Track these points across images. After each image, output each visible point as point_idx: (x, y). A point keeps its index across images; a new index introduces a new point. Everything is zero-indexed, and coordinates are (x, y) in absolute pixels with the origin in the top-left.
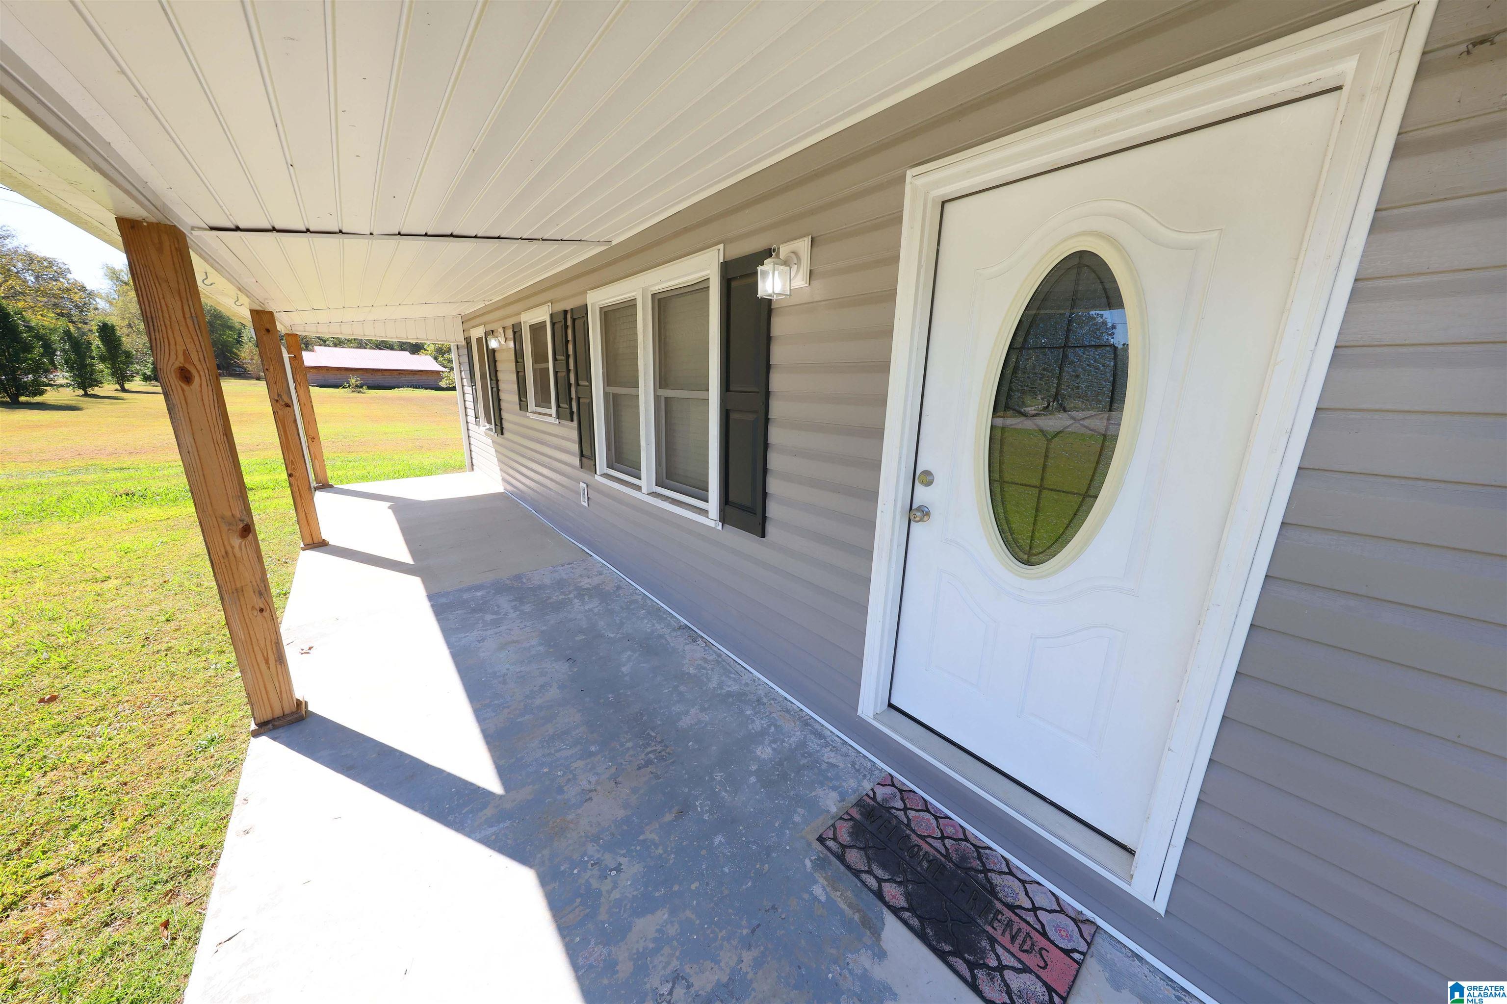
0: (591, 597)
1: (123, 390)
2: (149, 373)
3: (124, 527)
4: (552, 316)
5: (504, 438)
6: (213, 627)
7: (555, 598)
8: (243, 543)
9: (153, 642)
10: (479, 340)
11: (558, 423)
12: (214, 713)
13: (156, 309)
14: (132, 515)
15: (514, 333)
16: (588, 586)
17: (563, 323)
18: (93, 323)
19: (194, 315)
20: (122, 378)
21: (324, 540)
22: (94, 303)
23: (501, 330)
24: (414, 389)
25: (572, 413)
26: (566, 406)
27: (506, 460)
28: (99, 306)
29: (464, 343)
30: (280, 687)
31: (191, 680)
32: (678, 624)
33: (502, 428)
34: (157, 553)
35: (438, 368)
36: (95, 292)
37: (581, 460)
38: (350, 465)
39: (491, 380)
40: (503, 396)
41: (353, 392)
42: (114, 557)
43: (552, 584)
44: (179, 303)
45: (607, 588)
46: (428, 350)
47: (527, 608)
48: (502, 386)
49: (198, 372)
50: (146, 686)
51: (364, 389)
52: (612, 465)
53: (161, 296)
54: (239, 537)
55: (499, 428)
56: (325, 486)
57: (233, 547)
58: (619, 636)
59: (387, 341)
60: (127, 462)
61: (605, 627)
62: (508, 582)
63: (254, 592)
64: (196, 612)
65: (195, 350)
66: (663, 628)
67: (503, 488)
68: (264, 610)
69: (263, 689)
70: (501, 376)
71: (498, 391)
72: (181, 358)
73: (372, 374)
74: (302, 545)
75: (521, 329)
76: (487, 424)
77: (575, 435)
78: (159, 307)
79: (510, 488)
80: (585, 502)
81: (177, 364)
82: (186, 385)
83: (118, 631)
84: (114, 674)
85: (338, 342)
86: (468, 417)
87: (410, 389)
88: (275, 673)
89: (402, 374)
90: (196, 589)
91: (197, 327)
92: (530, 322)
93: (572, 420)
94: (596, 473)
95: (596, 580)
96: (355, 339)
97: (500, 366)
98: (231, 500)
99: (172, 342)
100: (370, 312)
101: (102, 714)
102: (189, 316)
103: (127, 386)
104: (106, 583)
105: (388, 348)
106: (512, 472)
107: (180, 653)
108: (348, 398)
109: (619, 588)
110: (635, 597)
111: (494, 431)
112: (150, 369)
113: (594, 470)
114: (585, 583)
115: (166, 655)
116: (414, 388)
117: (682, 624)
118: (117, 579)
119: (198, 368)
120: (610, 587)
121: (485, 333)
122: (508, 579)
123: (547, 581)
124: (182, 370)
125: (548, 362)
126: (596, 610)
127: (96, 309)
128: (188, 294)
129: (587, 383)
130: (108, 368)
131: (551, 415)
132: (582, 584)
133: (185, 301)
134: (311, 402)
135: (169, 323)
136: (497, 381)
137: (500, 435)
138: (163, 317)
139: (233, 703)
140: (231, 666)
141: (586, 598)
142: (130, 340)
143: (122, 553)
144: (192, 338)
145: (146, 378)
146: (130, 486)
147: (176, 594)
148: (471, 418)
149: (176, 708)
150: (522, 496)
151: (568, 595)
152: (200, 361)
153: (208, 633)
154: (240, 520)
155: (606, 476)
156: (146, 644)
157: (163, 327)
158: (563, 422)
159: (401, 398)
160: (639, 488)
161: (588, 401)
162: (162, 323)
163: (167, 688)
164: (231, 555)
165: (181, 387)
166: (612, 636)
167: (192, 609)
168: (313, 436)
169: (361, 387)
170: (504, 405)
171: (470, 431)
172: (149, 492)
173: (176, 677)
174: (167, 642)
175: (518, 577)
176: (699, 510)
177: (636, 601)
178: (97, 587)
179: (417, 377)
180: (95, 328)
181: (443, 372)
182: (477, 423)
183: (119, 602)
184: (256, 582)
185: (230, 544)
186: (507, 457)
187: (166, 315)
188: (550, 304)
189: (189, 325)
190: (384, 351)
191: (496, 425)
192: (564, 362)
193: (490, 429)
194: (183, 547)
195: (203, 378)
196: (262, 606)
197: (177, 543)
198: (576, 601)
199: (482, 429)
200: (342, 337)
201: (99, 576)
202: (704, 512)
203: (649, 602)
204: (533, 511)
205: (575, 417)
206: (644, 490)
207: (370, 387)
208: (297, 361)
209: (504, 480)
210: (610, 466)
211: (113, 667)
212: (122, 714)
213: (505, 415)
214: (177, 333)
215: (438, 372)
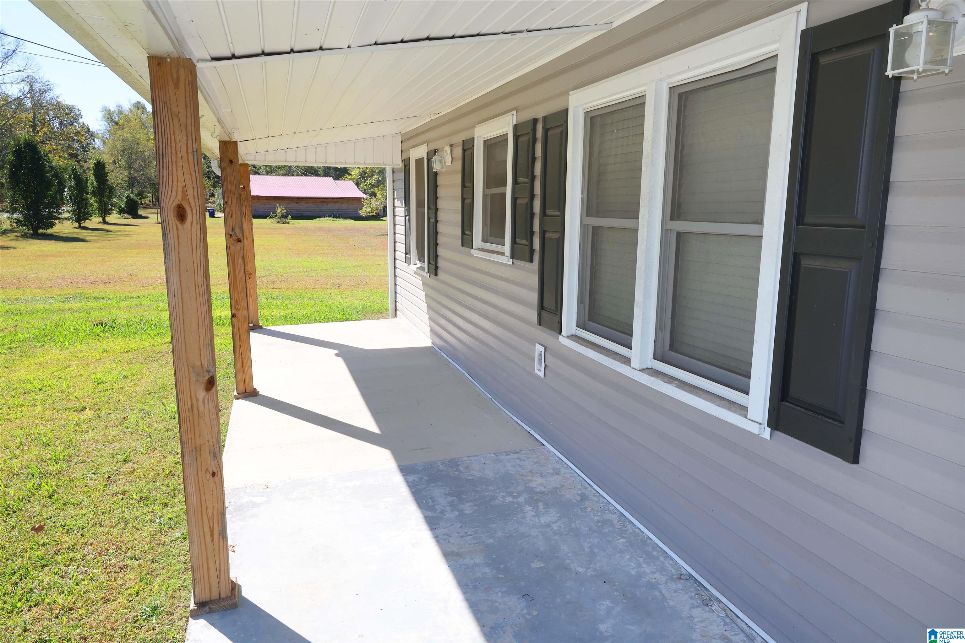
0: (547, 505)
1: (105, 222)
2: (123, 206)
3: (98, 357)
4: (516, 127)
5: (437, 280)
6: (159, 474)
7: (500, 499)
8: (207, 397)
9: (113, 483)
10: (419, 162)
11: (511, 263)
12: (157, 575)
13: (167, 146)
14: (102, 345)
15: (464, 151)
16: (543, 489)
17: (531, 136)
18: (91, 161)
19: (195, 150)
20: (105, 211)
21: (255, 390)
22: (93, 143)
23: (447, 149)
24: (334, 219)
25: (532, 251)
26: (525, 242)
27: (438, 307)
28: (96, 146)
29: (400, 165)
30: (220, 566)
31: (140, 532)
32: (677, 570)
33: (436, 268)
34: (120, 386)
35: (360, 195)
36: (95, 133)
37: (539, 315)
38: (274, 302)
39: (429, 208)
40: (441, 228)
41: (278, 222)
42: (89, 387)
43: (496, 478)
44: (185, 138)
45: (568, 496)
46: (351, 175)
47: (468, 508)
48: (441, 216)
49: (192, 210)
50: (106, 530)
51: (289, 220)
52: (584, 324)
53: (172, 132)
54: (204, 390)
55: (433, 267)
56: (257, 328)
57: (197, 400)
58: (590, 572)
59: (313, 167)
60: (103, 291)
61: (569, 555)
62: (442, 467)
63: (210, 453)
64: (147, 455)
65: (191, 187)
66: (654, 573)
67: (431, 341)
68: (216, 474)
69: (205, 564)
70: (441, 204)
71: (436, 221)
72: (180, 197)
73: (297, 203)
74: (235, 393)
75: (474, 146)
76: (418, 262)
77: (534, 280)
78: (169, 143)
79: (439, 342)
80: (540, 371)
81: (177, 202)
82: (181, 223)
83: (88, 466)
84: (83, 511)
85: (269, 170)
86: (397, 253)
87: (330, 218)
88: (218, 549)
89: (324, 202)
90: (147, 429)
91: (196, 163)
92: (484, 136)
93: (531, 260)
94: (560, 333)
95: (553, 482)
96: (284, 166)
97: (441, 192)
98: (202, 348)
99: (175, 180)
100: (316, 136)
101: (72, 555)
102: (191, 151)
103: (108, 219)
104: (83, 413)
105: (313, 174)
106: (443, 322)
107: (133, 499)
108: (274, 229)
109: (584, 497)
110: (609, 516)
111: (426, 270)
112: (124, 203)
113: (558, 330)
114: (537, 483)
115: (122, 499)
116: (334, 217)
117: (684, 572)
118: (90, 410)
119: (191, 205)
120: (570, 495)
121: (428, 153)
122: (443, 464)
123: (490, 474)
124: (179, 207)
125: (505, 185)
126: (555, 527)
127: (94, 148)
128: (193, 128)
129: (558, 213)
130: (97, 202)
131: (502, 254)
132: (534, 484)
133: (189, 135)
134: (253, 235)
135: (175, 159)
136: (437, 210)
137: (433, 276)
138: (171, 152)
139: (173, 568)
140: (172, 523)
141: (541, 506)
142: (114, 175)
143: (96, 384)
144: (191, 175)
145: (121, 211)
146: (104, 316)
147: (132, 433)
148: (400, 255)
149: (129, 562)
150: (453, 354)
151: (516, 497)
152: (194, 197)
153: (154, 480)
154: (207, 372)
155: (575, 338)
156: (108, 484)
157: (170, 164)
158: (519, 263)
159: (321, 229)
160: (627, 361)
161: (556, 236)
162: (170, 160)
163: (121, 537)
164: (195, 409)
165: (176, 225)
166: (580, 570)
167: (143, 451)
168: (250, 272)
169: (286, 217)
170: (441, 239)
171: (397, 270)
172: (117, 323)
173: (128, 525)
174: (124, 485)
175: (454, 463)
176: (728, 404)
177: (609, 522)
178: (75, 416)
179: (338, 206)
180: (92, 166)
181: (364, 198)
182: (407, 261)
183: (91, 434)
184: (213, 441)
185: (196, 397)
186: (439, 303)
187: (174, 151)
188: (514, 112)
189: (190, 160)
190: (311, 177)
191: (429, 263)
192: (528, 185)
193: (422, 268)
194: (139, 383)
195: (195, 216)
196: (215, 470)
197: (135, 377)
198: (528, 508)
199: (413, 267)
200: (274, 164)
201: (79, 405)
202: (743, 410)
203: (629, 526)
204: (466, 374)
205: (536, 257)
206: (635, 363)
207: (295, 217)
208: (245, 192)
209: (432, 331)
210: (581, 325)
211: (83, 504)
212: (87, 557)
213: (441, 251)
214: (180, 169)
215: (359, 199)
